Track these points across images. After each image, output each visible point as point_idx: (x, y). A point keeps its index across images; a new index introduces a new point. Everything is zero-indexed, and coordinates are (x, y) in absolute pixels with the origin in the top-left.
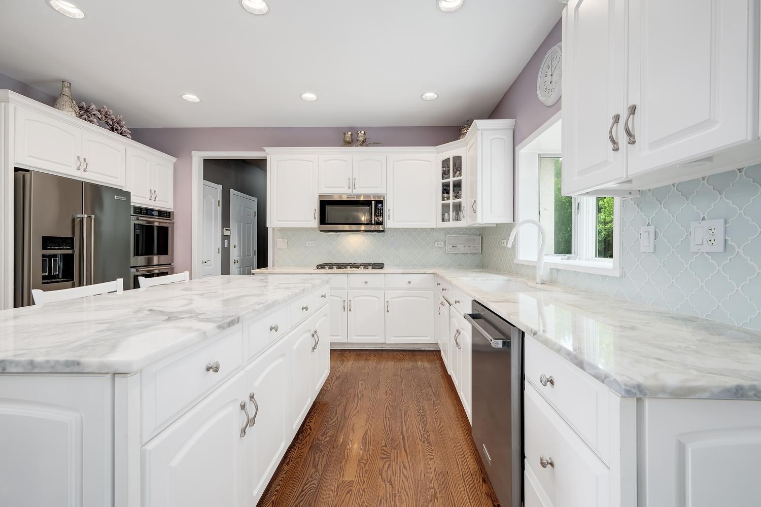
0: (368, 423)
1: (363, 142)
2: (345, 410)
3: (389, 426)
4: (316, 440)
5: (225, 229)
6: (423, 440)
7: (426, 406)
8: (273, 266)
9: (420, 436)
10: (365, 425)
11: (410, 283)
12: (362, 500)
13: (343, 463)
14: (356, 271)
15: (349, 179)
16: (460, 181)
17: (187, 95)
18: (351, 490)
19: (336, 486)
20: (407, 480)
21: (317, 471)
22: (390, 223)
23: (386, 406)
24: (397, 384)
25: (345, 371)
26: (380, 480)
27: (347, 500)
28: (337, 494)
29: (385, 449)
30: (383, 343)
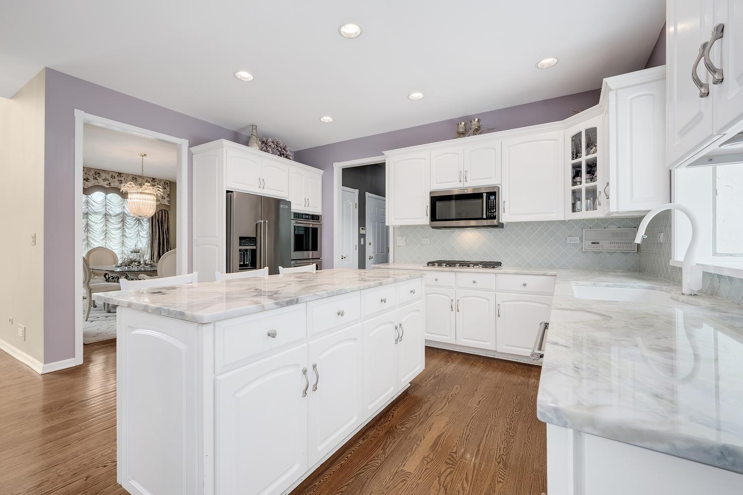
0: (447, 427)
1: (477, 130)
2: (430, 408)
3: (468, 436)
4: (394, 427)
5: (361, 228)
6: (499, 460)
7: (519, 427)
8: (394, 262)
9: (498, 455)
10: (444, 427)
11: (525, 285)
12: (412, 492)
13: (409, 454)
14: (466, 269)
15: (461, 172)
16: (595, 159)
17: (324, 118)
18: (406, 480)
19: (395, 471)
20: (464, 493)
21: (384, 453)
22: (505, 216)
23: (473, 415)
24: (495, 396)
25: (446, 372)
26: (436, 482)
27: (399, 487)
28: (393, 478)
29: (454, 455)
30: (494, 351)
